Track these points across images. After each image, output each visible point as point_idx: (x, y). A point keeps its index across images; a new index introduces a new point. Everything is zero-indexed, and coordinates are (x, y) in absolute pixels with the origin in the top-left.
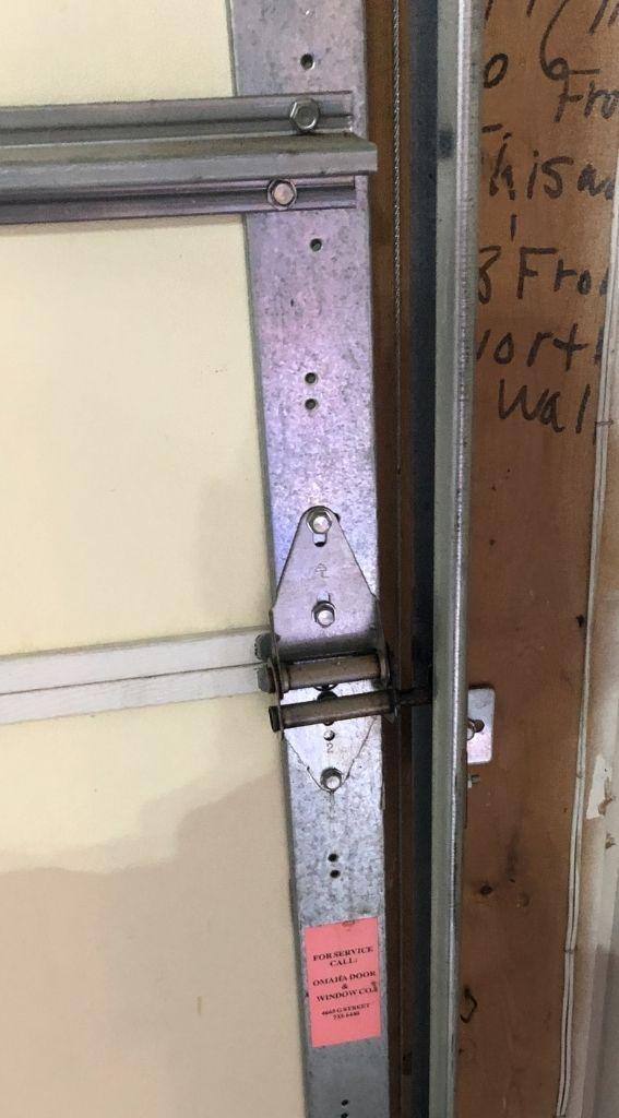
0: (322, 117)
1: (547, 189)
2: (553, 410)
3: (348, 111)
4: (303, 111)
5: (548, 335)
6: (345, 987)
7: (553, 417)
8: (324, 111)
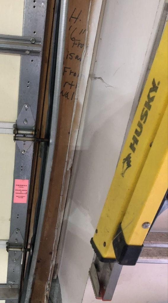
0: (35, 41)
1: (70, 58)
2: (68, 95)
3: (40, 41)
4: (33, 40)
5: (68, 82)
6: (21, 192)
7: (67, 97)
8: (36, 40)
